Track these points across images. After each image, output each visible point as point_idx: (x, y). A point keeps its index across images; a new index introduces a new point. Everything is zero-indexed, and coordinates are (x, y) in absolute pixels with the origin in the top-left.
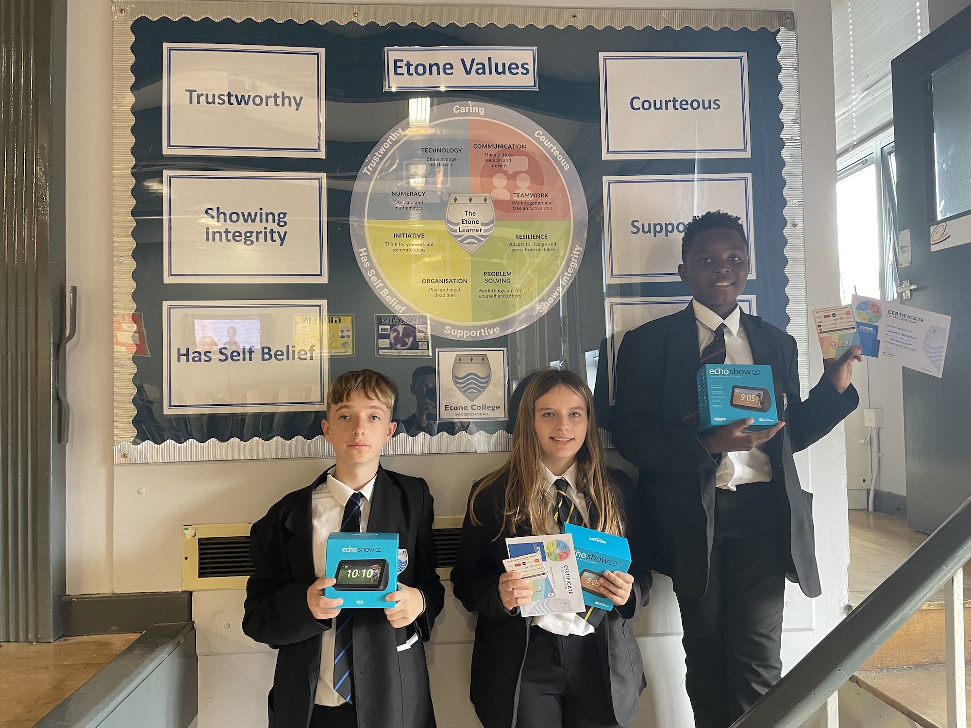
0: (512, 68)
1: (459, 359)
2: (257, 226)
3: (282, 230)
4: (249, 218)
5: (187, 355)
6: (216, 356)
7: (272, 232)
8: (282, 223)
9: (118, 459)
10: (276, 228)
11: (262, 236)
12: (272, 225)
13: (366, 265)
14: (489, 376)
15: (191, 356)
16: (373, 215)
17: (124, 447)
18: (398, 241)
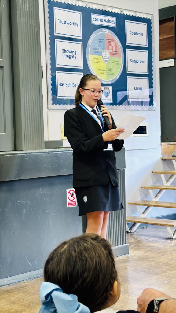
0: (112, 22)
1: (105, 88)
2: (71, 54)
4: (70, 52)
5: (60, 84)
6: (65, 85)
7: (74, 56)
9: (50, 108)
10: (75, 55)
11: (72, 57)
12: (74, 54)
14: (109, 93)
15: (61, 84)
16: (90, 54)
17: (50, 105)
18: (94, 60)
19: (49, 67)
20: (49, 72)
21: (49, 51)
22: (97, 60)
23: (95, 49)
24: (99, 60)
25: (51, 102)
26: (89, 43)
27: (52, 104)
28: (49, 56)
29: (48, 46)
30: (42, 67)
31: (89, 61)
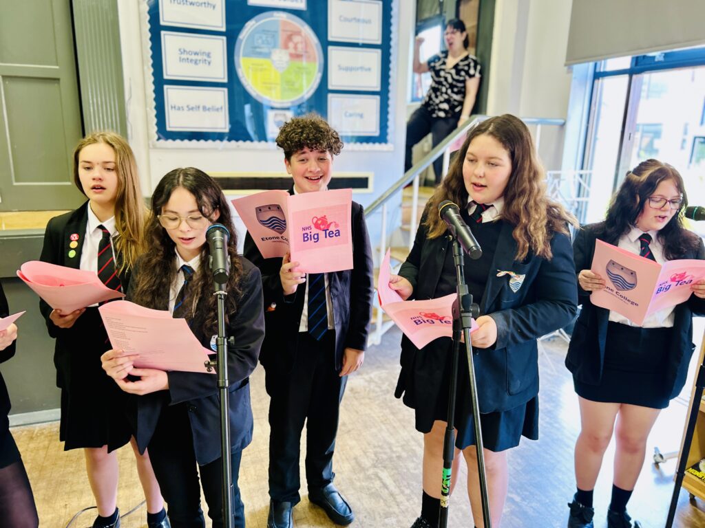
2: (199, 57)
3: (209, 59)
4: (196, 54)
6: (186, 109)
7: (205, 60)
8: (209, 55)
9: (151, 147)
11: (201, 61)
13: (241, 75)
15: (176, 108)
17: (153, 141)
18: (253, 66)
20: (151, 87)
21: (148, 52)
22: (259, 67)
23: (255, 48)
24: (264, 67)
25: (154, 135)
26: (240, 37)
27: (158, 140)
28: (149, 62)
29: (147, 44)
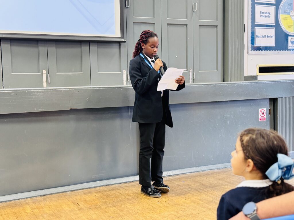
1: (291, 38)
2: (266, 15)
4: (266, 13)
5: (258, 36)
6: (261, 37)
8: (270, 14)
9: (249, 53)
13: (280, 22)
16: (281, 14)
17: (250, 51)
18: (284, 18)
19: (250, 24)
20: (250, 28)
21: (250, 13)
22: (286, 18)
23: (285, 10)
24: (288, 18)
25: (250, 49)
26: (280, 6)
27: (251, 51)
28: (250, 17)
29: (250, 10)
30: (245, 25)
31: (280, 19)
